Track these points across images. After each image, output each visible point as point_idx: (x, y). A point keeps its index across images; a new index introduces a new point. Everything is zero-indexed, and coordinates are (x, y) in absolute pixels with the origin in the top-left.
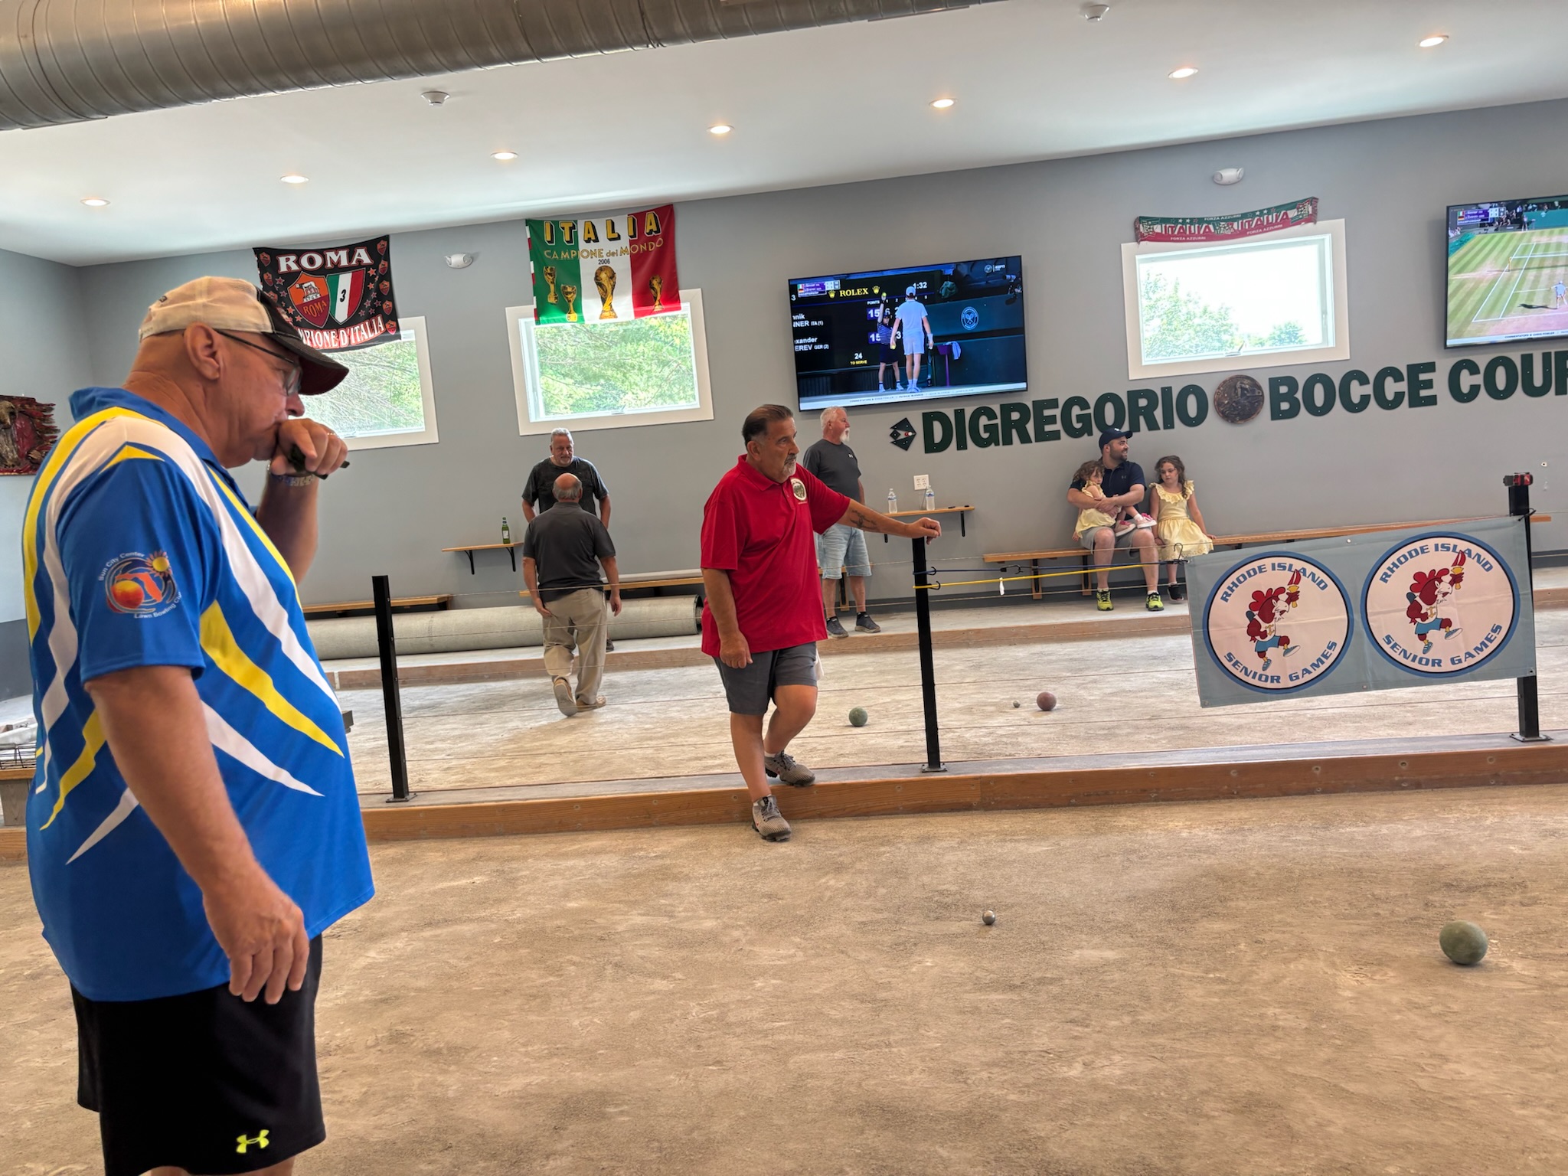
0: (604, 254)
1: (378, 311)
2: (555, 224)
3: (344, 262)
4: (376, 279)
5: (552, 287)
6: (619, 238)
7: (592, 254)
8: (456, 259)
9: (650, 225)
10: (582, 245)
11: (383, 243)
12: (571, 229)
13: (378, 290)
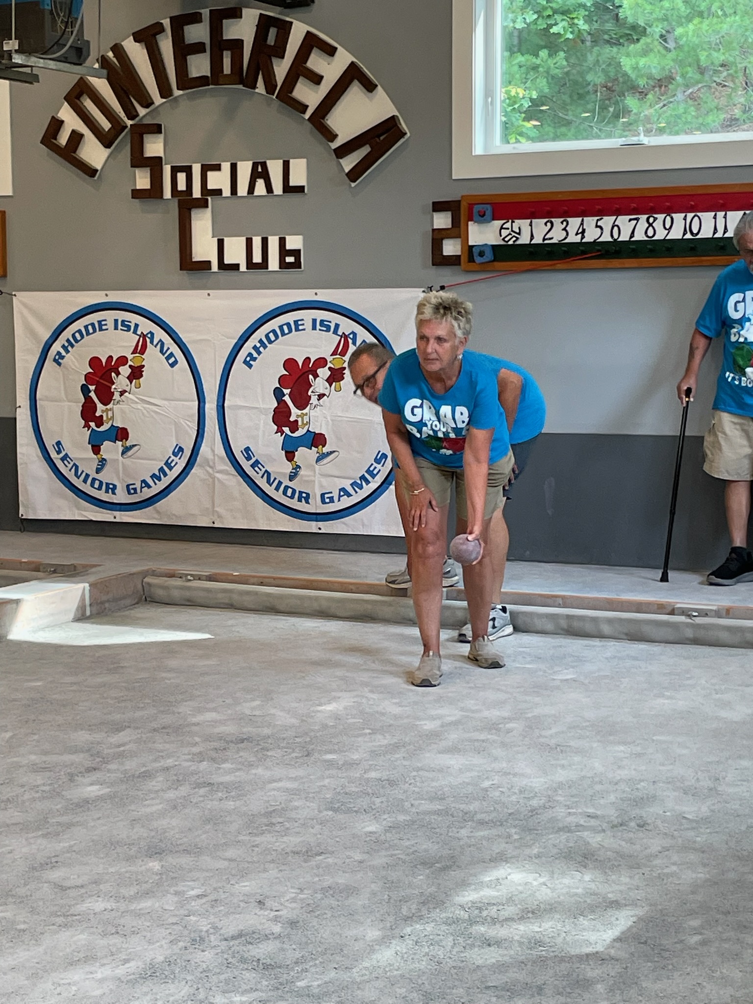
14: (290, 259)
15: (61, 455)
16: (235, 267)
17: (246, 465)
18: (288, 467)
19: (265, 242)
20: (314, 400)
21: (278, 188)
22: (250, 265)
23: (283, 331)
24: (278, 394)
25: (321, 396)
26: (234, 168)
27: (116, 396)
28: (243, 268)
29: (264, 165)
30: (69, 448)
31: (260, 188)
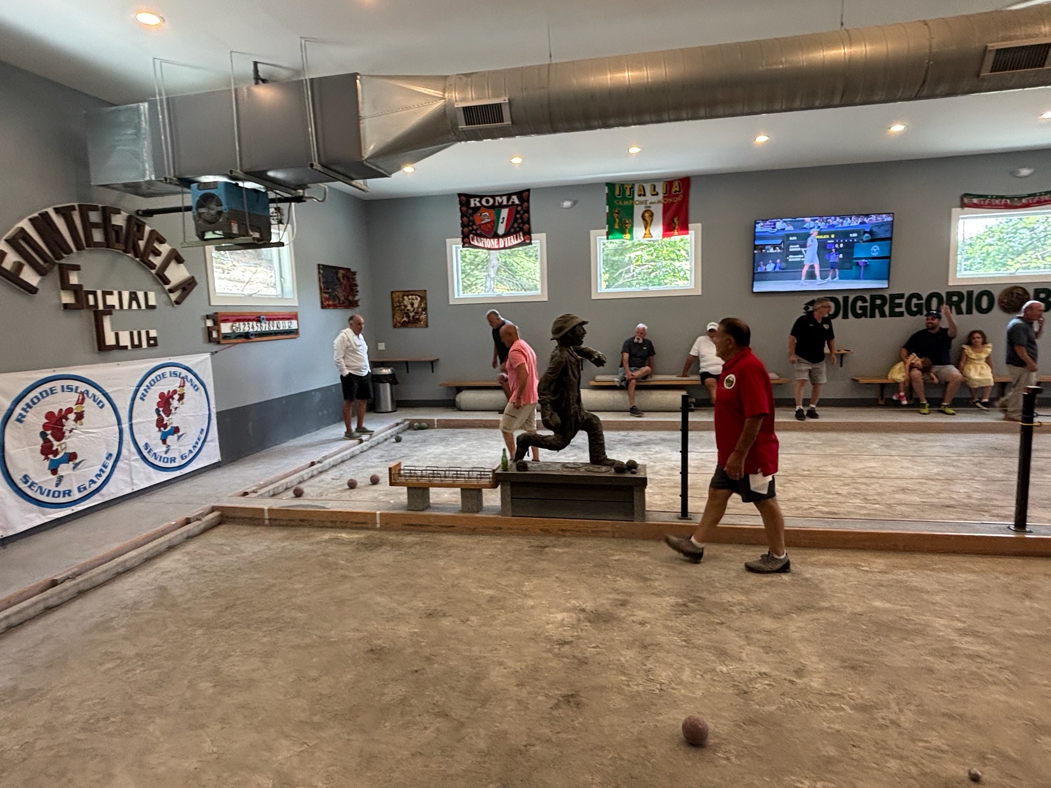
0: (648, 202)
1: (521, 229)
2: (622, 185)
3: (505, 203)
4: (522, 212)
5: (617, 220)
6: (657, 194)
7: (641, 203)
8: (567, 204)
9: (676, 188)
10: (636, 198)
11: (527, 193)
12: (631, 188)
13: (522, 218)
14: (152, 342)
15: (29, 484)
16: (126, 347)
17: (145, 453)
18: (164, 448)
19: (139, 334)
20: (173, 411)
21: (143, 306)
22: (133, 346)
23: (157, 379)
24: (157, 411)
25: (176, 408)
26: (120, 294)
27: (67, 434)
28: (130, 348)
29: (135, 293)
30: (34, 477)
31: (134, 306)
